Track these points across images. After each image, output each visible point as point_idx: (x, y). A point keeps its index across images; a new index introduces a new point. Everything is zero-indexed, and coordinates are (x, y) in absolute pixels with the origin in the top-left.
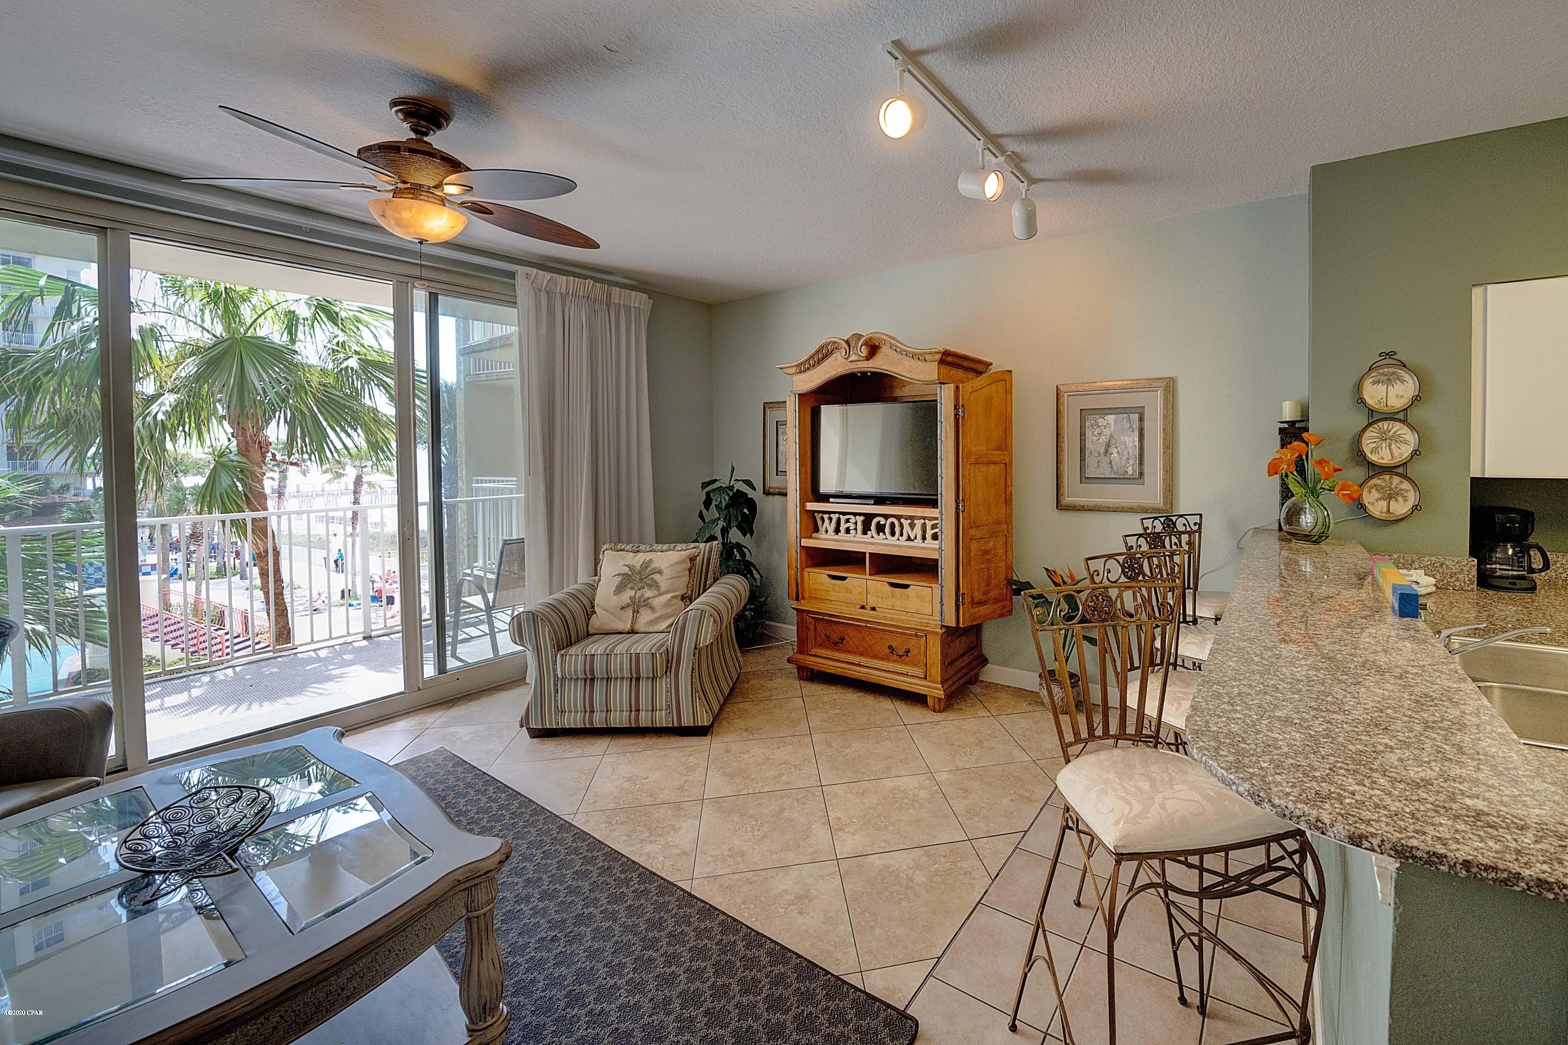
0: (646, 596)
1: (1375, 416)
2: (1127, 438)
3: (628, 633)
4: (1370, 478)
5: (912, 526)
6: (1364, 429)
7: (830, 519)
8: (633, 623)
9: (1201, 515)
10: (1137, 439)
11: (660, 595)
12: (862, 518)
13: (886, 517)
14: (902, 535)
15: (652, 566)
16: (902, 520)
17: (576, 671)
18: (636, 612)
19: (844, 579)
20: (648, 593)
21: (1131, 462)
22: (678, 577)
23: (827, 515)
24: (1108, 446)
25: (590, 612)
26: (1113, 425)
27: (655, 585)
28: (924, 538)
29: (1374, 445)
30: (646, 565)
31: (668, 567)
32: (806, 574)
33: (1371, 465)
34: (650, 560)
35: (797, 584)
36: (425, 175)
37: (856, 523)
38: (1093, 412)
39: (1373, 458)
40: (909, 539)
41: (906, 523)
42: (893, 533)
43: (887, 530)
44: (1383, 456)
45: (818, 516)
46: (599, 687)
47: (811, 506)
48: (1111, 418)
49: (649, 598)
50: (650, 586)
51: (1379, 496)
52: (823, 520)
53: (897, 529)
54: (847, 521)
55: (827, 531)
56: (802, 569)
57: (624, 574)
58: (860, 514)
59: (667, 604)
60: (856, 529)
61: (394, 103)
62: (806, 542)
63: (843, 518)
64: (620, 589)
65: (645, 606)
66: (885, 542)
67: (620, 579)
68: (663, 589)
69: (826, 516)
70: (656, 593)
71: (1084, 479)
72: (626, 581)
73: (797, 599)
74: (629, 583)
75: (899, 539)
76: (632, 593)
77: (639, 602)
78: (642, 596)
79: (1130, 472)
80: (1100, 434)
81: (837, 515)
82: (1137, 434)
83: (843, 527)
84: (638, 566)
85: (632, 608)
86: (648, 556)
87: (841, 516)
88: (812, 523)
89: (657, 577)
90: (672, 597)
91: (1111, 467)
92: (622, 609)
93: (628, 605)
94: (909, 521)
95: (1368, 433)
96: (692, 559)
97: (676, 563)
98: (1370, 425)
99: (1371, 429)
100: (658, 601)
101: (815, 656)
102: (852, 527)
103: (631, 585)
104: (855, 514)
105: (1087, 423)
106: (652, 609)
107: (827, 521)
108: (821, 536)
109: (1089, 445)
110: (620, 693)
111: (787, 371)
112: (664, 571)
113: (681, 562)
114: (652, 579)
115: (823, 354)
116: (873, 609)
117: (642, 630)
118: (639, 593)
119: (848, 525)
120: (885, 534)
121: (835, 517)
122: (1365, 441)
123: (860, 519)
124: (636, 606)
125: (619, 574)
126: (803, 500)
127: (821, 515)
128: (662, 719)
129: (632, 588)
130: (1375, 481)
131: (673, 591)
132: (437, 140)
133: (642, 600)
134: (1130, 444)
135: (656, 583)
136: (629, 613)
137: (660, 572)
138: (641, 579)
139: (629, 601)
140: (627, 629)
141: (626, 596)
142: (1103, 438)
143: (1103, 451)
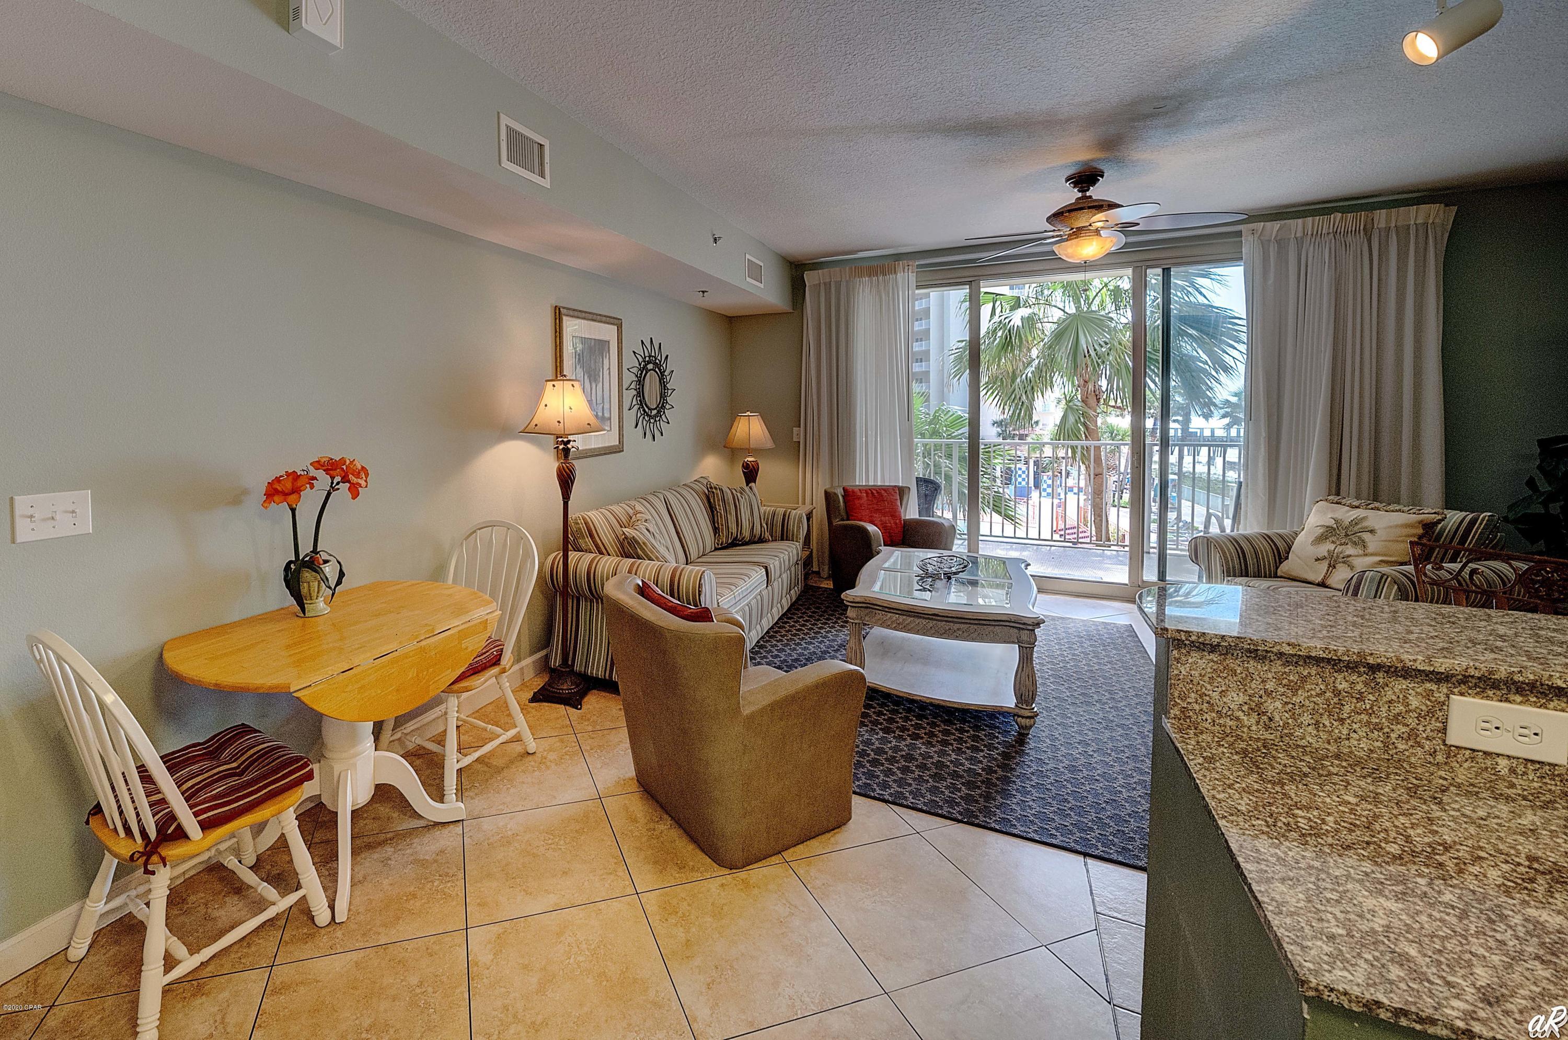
0: (1347, 553)
3: (1318, 585)
8: (1325, 577)
11: (1366, 555)
15: (1365, 524)
18: (1332, 566)
20: (1350, 550)
22: (1400, 541)
25: (1283, 557)
27: (1362, 544)
30: (1356, 522)
31: (1385, 528)
34: (1363, 518)
49: (1349, 556)
50: (1355, 543)
57: (1328, 527)
64: (1321, 539)
65: (1344, 562)
67: (1321, 531)
68: (1371, 550)
70: (1361, 552)
72: (1328, 533)
74: (1331, 536)
76: (1332, 547)
77: (1338, 557)
78: (1343, 552)
84: (1347, 521)
85: (1328, 562)
86: (1361, 513)
89: (1366, 536)
90: (1381, 561)
92: (1316, 560)
93: (1324, 558)
96: (1428, 527)
97: (1397, 526)
100: (1364, 562)
103: (1334, 539)
112: (1378, 532)
114: (1360, 538)
117: (1335, 586)
118: (1339, 549)
124: (1333, 561)
125: (1324, 526)
129: (1333, 542)
131: (1389, 554)
133: (1341, 556)
135: (1363, 541)
136: (1324, 565)
137: (1372, 531)
138: (1347, 535)
139: (1326, 554)
140: (1319, 579)
141: (1325, 548)
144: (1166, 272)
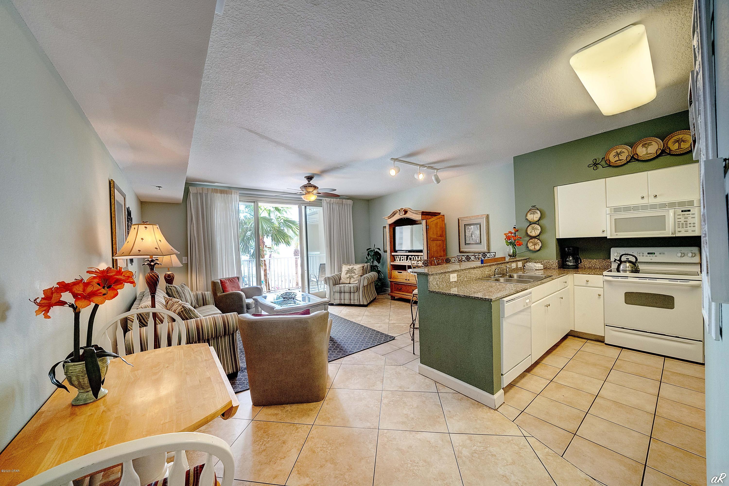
0: (352, 275)
1: (531, 223)
2: (477, 232)
3: (348, 284)
4: (530, 239)
5: (418, 258)
6: (528, 227)
7: (398, 257)
8: (350, 281)
9: (495, 252)
10: (479, 232)
11: (356, 275)
12: (406, 256)
14: (415, 260)
15: (354, 268)
17: (338, 290)
18: (350, 279)
19: (401, 272)
20: (353, 275)
21: (478, 239)
22: (359, 271)
24: (472, 234)
25: (340, 279)
26: (473, 228)
29: (531, 231)
31: (357, 268)
32: (392, 272)
33: (530, 236)
34: (353, 267)
35: (390, 274)
36: (310, 189)
37: (404, 258)
38: (467, 225)
39: (531, 234)
41: (416, 257)
44: (533, 234)
45: (395, 256)
46: (342, 294)
47: (393, 254)
48: (472, 226)
50: (353, 273)
51: (532, 244)
52: (396, 257)
54: (402, 257)
55: (397, 261)
56: (391, 270)
59: (357, 277)
60: (404, 260)
61: (305, 177)
62: (392, 263)
63: (401, 257)
64: (346, 274)
65: (352, 277)
67: (346, 271)
68: (356, 274)
69: (397, 256)
71: (466, 244)
72: (348, 272)
73: (390, 279)
76: (349, 274)
79: (478, 242)
81: (400, 256)
82: (479, 230)
83: (401, 259)
84: (351, 268)
86: (353, 266)
88: (393, 258)
89: (355, 271)
91: (473, 240)
92: (347, 278)
93: (349, 277)
95: (529, 228)
96: (363, 267)
97: (359, 268)
98: (529, 225)
99: (530, 226)
100: (355, 277)
101: (395, 293)
102: (404, 259)
104: (404, 255)
105: (466, 228)
106: (354, 278)
107: (397, 258)
109: (467, 234)
110: (347, 295)
111: (385, 218)
113: (361, 267)
115: (394, 214)
116: (409, 280)
117: (351, 283)
118: (351, 274)
119: (403, 258)
120: (411, 260)
122: (528, 230)
123: (406, 257)
124: (350, 278)
126: (391, 252)
128: (356, 303)
130: (531, 240)
131: (359, 274)
132: (312, 182)
134: (477, 234)
135: (355, 272)
136: (349, 279)
137: (356, 270)
138: (351, 271)
140: (348, 282)
142: (470, 232)
143: (470, 236)
144: (306, 207)
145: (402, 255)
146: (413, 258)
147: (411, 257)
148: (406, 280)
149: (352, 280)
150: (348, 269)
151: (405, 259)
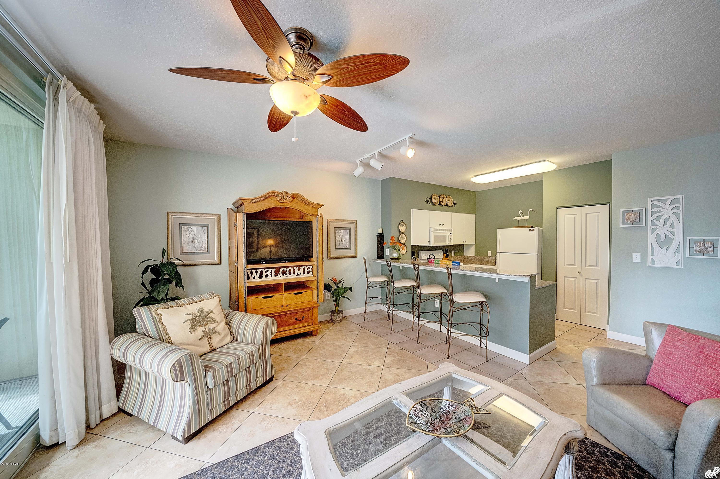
1: (400, 233)
3: (210, 352)
5: (299, 269)
7: (256, 272)
8: (211, 346)
10: (349, 237)
11: (219, 324)
12: (275, 269)
13: (287, 267)
14: (294, 274)
16: (294, 268)
18: (209, 338)
20: (212, 326)
21: (348, 243)
23: (255, 270)
24: (342, 239)
26: (343, 233)
27: (213, 320)
28: (304, 273)
29: (401, 239)
30: (201, 310)
31: (215, 308)
34: (201, 308)
35: (246, 305)
37: (271, 272)
38: (338, 228)
40: (298, 275)
41: (296, 269)
42: (290, 274)
43: (288, 273)
45: (249, 271)
48: (342, 230)
49: (214, 328)
50: (210, 321)
52: (252, 273)
53: (292, 272)
54: (267, 272)
55: (255, 278)
56: (248, 297)
57: (191, 320)
58: (274, 268)
60: (271, 275)
62: (248, 284)
63: (264, 271)
64: (193, 329)
65: (213, 333)
66: (287, 277)
67: (189, 323)
68: (218, 321)
70: (217, 324)
71: (336, 249)
72: (193, 323)
74: (196, 324)
75: (293, 276)
76: (203, 328)
77: (210, 332)
78: (209, 329)
79: (348, 247)
80: (340, 235)
81: (261, 270)
82: (349, 235)
83: (264, 274)
84: (196, 312)
85: (206, 337)
87: (263, 270)
89: (211, 315)
90: (223, 324)
91: (343, 245)
92: (200, 339)
93: (203, 336)
94: (298, 268)
97: (216, 306)
99: (400, 236)
102: (269, 274)
103: (199, 324)
104: (271, 268)
105: (336, 232)
106: (218, 333)
107: (254, 273)
108: (252, 281)
109: (337, 238)
111: (244, 201)
112: (214, 311)
114: (210, 317)
115: (267, 197)
116: (288, 306)
117: (217, 347)
118: (207, 327)
119: (267, 273)
120: (286, 274)
121: (259, 271)
123: (273, 270)
124: (208, 335)
125: (187, 321)
127: (251, 271)
128: (260, 382)
129: (200, 326)
131: (222, 321)
133: (211, 330)
134: (347, 238)
135: (213, 318)
136: (205, 340)
137: (212, 312)
138: (203, 319)
139: (203, 334)
140: (208, 349)
141: (200, 331)
142: (340, 236)
143: (340, 240)
145: (265, 269)
146: (290, 270)
147: (285, 269)
148: (282, 306)
149: (216, 341)
150: (191, 317)
151: (273, 274)
